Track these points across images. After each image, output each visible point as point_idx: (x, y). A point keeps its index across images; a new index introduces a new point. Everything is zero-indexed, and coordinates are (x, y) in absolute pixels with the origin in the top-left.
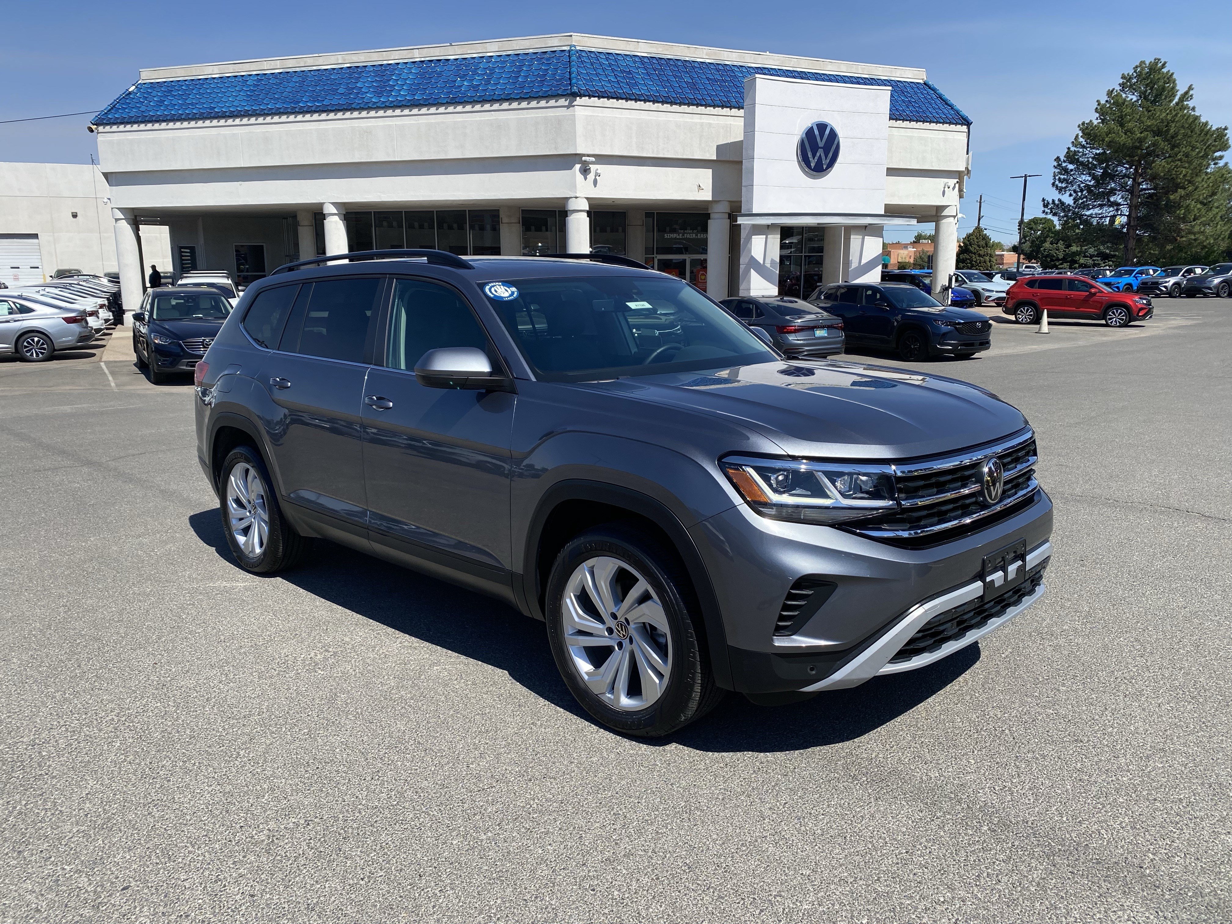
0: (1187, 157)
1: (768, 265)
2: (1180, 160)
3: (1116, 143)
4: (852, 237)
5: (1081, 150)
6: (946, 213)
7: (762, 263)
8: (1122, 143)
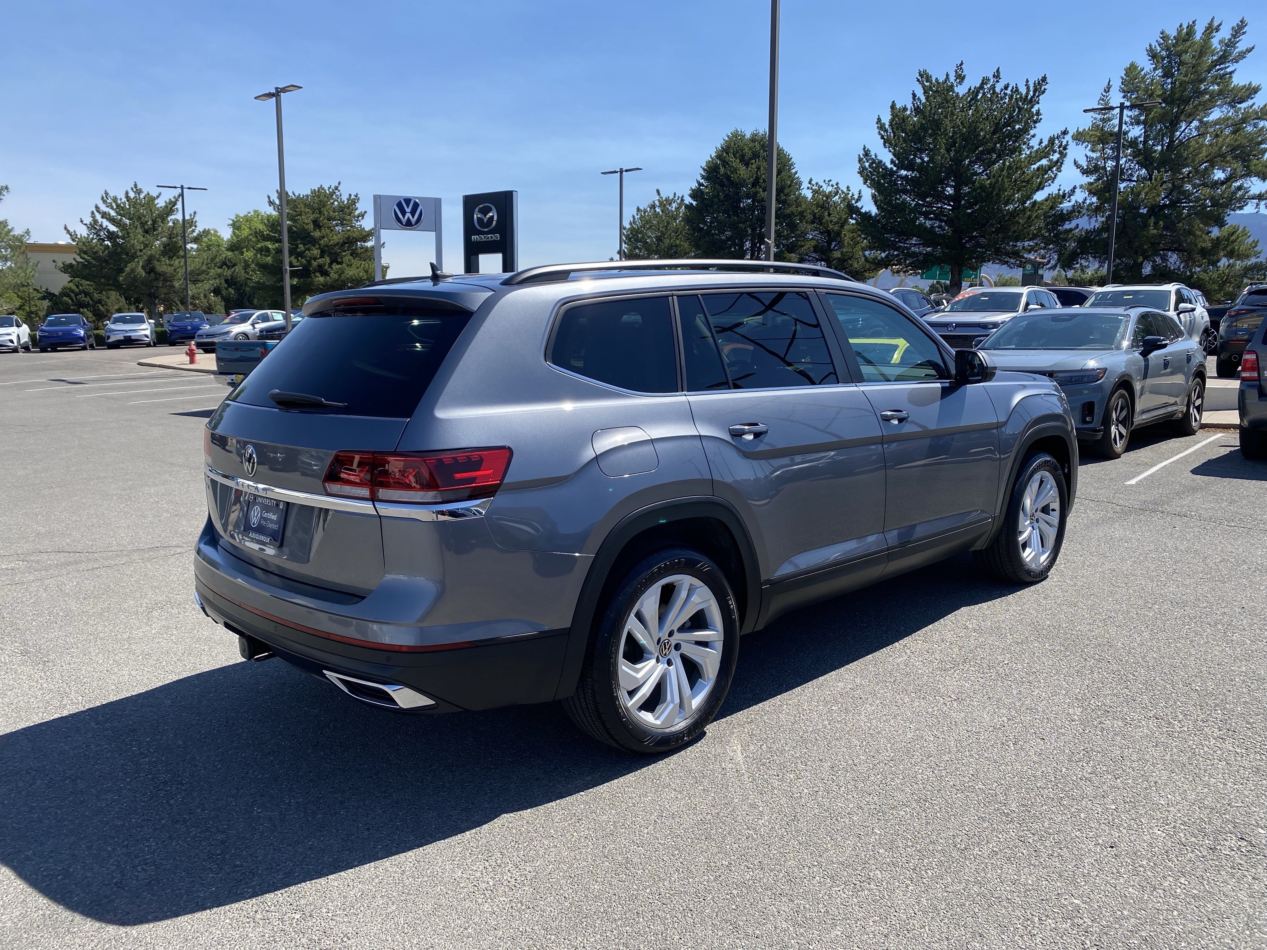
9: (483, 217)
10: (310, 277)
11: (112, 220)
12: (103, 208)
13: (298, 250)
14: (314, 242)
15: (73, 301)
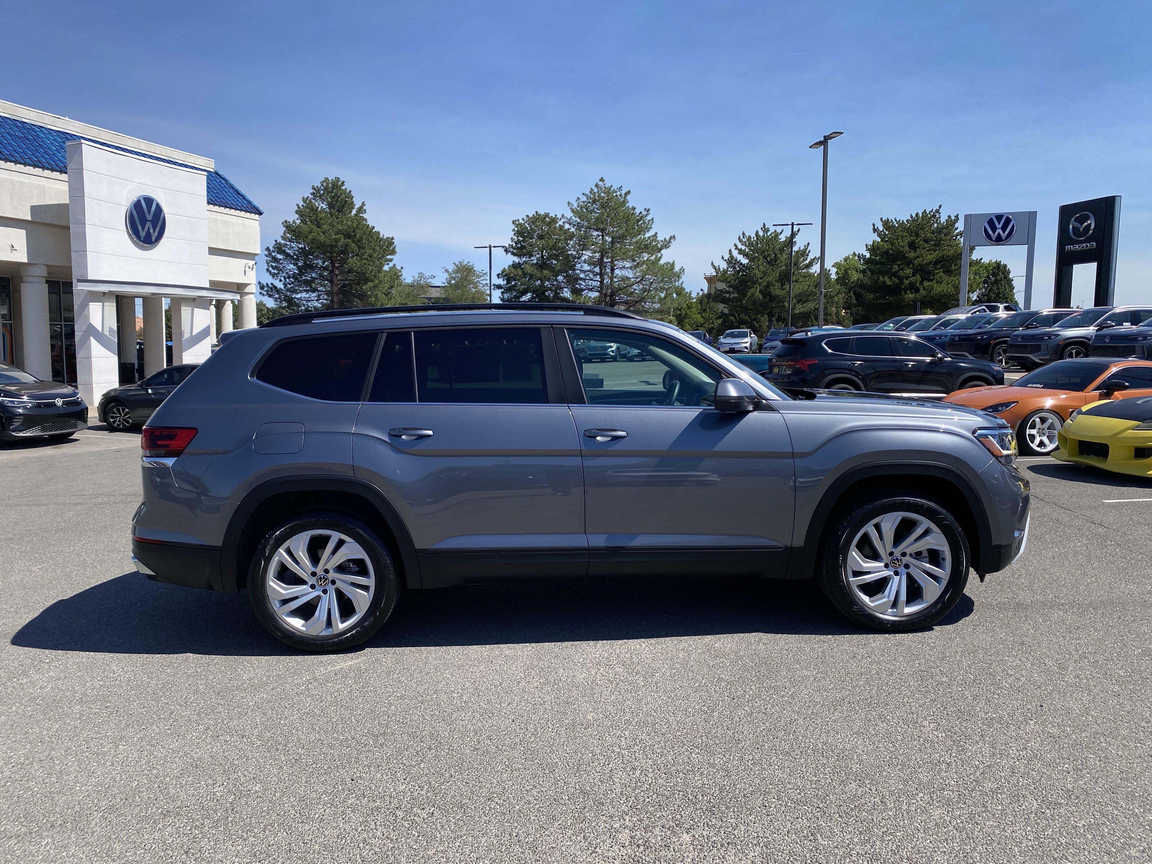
0: (371, 257)
1: (107, 333)
2: (366, 259)
3: (317, 240)
4: (182, 308)
5: (288, 243)
6: (247, 290)
7: (100, 330)
8: (322, 241)
9: (1078, 225)
10: (901, 294)
11: (746, 255)
12: (740, 246)
13: (893, 270)
14: (909, 262)
15: (736, 319)
